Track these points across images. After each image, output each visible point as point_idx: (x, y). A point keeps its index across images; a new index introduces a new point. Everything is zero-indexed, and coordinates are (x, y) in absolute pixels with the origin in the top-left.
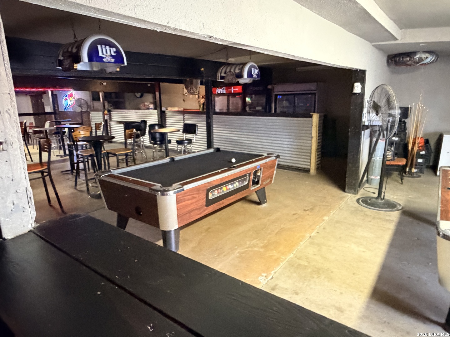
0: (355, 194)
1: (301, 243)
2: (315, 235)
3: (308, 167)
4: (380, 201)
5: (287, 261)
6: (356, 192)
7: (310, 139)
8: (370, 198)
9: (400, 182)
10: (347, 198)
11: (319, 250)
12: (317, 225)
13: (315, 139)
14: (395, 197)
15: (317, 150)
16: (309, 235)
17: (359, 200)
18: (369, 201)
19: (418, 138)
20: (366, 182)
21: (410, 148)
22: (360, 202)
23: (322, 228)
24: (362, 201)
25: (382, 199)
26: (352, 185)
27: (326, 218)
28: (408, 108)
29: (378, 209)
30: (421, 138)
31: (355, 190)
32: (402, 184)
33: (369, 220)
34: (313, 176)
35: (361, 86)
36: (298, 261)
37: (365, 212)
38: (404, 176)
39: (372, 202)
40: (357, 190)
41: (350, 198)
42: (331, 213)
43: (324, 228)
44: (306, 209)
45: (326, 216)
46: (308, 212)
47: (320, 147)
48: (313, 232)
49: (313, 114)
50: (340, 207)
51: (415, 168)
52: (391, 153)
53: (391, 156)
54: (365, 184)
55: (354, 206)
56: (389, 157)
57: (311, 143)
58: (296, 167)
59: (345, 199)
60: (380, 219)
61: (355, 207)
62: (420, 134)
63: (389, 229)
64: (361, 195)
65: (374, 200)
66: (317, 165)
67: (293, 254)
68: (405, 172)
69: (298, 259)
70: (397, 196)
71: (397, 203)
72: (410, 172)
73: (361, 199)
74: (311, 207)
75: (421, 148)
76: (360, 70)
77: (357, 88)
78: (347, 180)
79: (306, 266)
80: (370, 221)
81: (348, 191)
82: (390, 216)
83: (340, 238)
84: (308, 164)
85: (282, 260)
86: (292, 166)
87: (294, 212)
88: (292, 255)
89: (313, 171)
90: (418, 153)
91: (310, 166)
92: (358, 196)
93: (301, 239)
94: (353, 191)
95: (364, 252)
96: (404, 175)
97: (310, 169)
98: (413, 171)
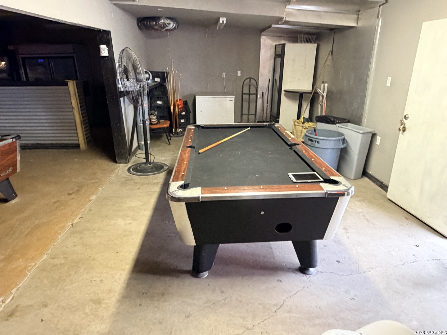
0: (126, 163)
1: (59, 237)
2: (78, 221)
3: (77, 142)
4: (149, 165)
5: (38, 267)
6: (127, 161)
7: (71, 110)
8: (140, 165)
9: (168, 143)
10: (119, 169)
11: (81, 238)
12: (82, 209)
13: (77, 110)
14: (163, 159)
15: (83, 122)
16: (71, 223)
17: (130, 169)
18: (139, 168)
19: (177, 101)
20: (138, 148)
21: (172, 110)
22: (130, 171)
23: (88, 210)
24: (132, 170)
25: (150, 163)
26: (122, 155)
27: (93, 197)
28: (164, 72)
29: (147, 174)
30: (180, 100)
31: (126, 160)
32: (170, 144)
33: (138, 187)
34: (84, 151)
35: (107, 48)
36: (52, 261)
37: (135, 180)
38: (172, 137)
39: (142, 168)
40: (127, 159)
41: (122, 168)
42: (99, 189)
43: (90, 210)
44: (71, 192)
45: (93, 195)
46: (73, 196)
47: (86, 118)
48: (76, 218)
49: (67, 81)
50: (110, 181)
51: (180, 128)
52: (155, 117)
53: (155, 120)
54: (137, 151)
55: (125, 176)
56: (155, 121)
57: (74, 115)
58: (62, 144)
59: (116, 171)
60: (148, 184)
61: (125, 178)
62: (179, 97)
63: (155, 192)
64: (133, 163)
65: (143, 165)
66: (87, 138)
67: (47, 254)
68: (172, 133)
69: (53, 258)
70: (165, 157)
71: (165, 164)
72: (176, 133)
73: (132, 168)
74: (77, 188)
75: (181, 109)
76: (103, 31)
77: (104, 51)
78: (116, 151)
79: (61, 264)
80: (139, 189)
81: (119, 162)
82: (157, 179)
83: (106, 216)
84: (77, 138)
85: (29, 268)
86: (57, 144)
87: (56, 200)
88: (45, 257)
89: (83, 145)
90: (180, 114)
91: (78, 140)
92: (129, 165)
93: (60, 231)
94: (124, 160)
95: (130, 224)
96: (171, 135)
97: (79, 144)
98: (178, 131)
